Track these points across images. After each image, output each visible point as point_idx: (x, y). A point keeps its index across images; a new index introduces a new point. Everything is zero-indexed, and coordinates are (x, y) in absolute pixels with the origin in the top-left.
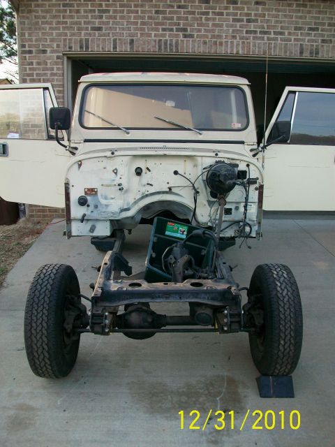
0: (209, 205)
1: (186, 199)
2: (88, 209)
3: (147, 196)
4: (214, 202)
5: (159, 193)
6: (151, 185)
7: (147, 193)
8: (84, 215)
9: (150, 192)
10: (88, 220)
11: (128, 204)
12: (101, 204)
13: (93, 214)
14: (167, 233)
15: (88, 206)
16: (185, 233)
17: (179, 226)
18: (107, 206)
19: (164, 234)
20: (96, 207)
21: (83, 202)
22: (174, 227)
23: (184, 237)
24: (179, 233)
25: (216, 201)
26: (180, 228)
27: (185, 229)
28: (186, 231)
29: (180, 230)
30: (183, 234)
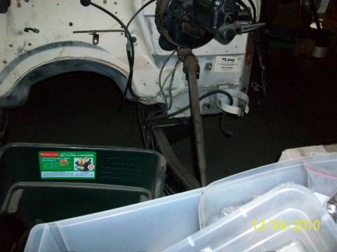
0: (157, 63)
1: (111, 52)
3: (29, 53)
4: (166, 59)
5: (54, 45)
6: (36, 31)
7: (28, 48)
9: (35, 46)
14: (44, 175)
16: (92, 167)
17: (72, 154)
22: (59, 161)
23: (91, 174)
24: (75, 169)
25: (171, 56)
26: (76, 160)
27: (90, 158)
28: (92, 162)
29: (77, 163)
30: (86, 169)
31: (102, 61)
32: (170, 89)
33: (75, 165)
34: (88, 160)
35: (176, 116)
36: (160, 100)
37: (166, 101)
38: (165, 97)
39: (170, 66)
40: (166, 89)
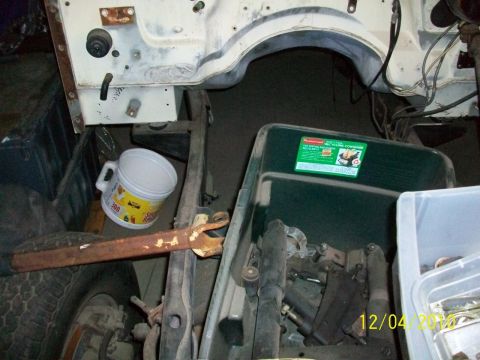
0: (422, 43)
2: (115, 64)
7: (265, 12)
8: (109, 78)
9: (274, 10)
10: (119, 90)
11: (217, 43)
12: (148, 49)
13: (128, 75)
14: (300, 166)
15: (116, 54)
16: (357, 162)
17: (340, 144)
18: (163, 52)
19: (290, 169)
20: (136, 55)
21: (98, 45)
22: (321, 150)
23: (353, 172)
24: (337, 162)
25: (444, 34)
26: (341, 151)
27: (357, 150)
28: (359, 156)
29: (341, 156)
30: (350, 164)
31: (352, 34)
32: (435, 79)
33: (339, 158)
34: (355, 153)
35: (434, 116)
36: (420, 91)
37: (427, 94)
38: (428, 88)
39: (440, 48)
40: (430, 78)
